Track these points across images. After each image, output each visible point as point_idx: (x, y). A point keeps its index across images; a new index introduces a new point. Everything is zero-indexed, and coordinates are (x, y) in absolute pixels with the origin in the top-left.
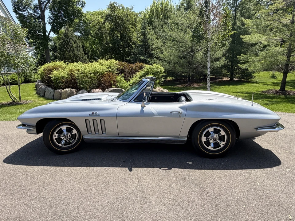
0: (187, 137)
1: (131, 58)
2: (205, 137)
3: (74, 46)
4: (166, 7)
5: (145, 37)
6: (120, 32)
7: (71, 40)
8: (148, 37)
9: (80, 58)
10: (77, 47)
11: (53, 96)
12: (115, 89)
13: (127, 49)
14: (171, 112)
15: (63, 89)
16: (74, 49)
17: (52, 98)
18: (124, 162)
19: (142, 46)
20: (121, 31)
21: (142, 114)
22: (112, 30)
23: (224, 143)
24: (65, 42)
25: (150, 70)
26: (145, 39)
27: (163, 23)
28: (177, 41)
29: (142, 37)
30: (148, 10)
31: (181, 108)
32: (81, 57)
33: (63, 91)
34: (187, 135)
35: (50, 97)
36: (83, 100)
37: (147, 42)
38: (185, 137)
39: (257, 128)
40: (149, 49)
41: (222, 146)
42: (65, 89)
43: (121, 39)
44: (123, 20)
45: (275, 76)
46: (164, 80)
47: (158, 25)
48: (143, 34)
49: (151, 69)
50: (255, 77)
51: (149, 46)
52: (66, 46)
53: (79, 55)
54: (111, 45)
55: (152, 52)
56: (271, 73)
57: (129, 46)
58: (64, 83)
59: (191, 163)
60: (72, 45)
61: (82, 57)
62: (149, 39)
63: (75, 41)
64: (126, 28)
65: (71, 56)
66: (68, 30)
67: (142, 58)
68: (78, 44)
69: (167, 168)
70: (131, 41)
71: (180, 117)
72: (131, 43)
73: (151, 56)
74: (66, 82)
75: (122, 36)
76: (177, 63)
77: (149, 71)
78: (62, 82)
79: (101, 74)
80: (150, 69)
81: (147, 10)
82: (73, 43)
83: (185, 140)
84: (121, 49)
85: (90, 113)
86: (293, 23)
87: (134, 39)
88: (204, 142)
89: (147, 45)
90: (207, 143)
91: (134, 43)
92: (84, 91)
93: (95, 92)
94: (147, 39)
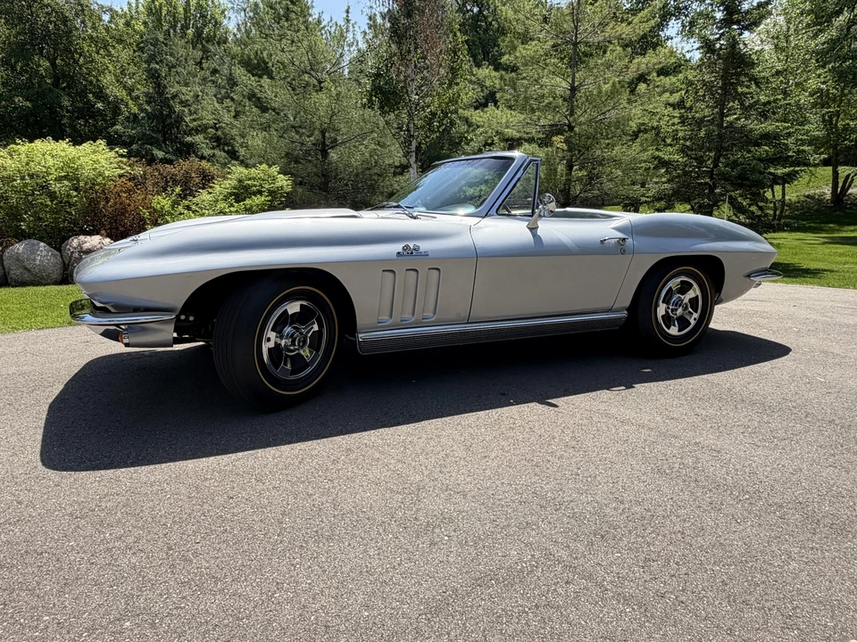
0: (628, 310)
2: (664, 306)
4: (199, 6)
5: (160, 88)
6: (53, 64)
8: (172, 91)
14: (602, 242)
19: (150, 116)
20: (56, 59)
23: (696, 315)
25: (250, 182)
26: (160, 96)
27: (200, 53)
28: (274, 110)
30: (137, 7)
37: (170, 108)
38: (624, 308)
39: (749, 276)
40: (178, 128)
41: (693, 322)
43: (55, 85)
44: (65, 20)
47: (186, 59)
48: (154, 76)
49: (254, 180)
51: (180, 119)
54: (28, 104)
55: (189, 139)
57: (90, 113)
59: (649, 370)
62: (174, 97)
64: (75, 50)
67: (160, 154)
69: (624, 387)
70: (101, 95)
71: (623, 252)
72: (100, 105)
73: (186, 151)
75: (59, 75)
77: (247, 186)
79: (92, 184)
80: (249, 178)
81: (134, 5)
83: (620, 319)
85: (398, 247)
86: (573, 89)
87: (115, 91)
88: (662, 316)
89: (169, 116)
90: (668, 320)
91: (115, 108)
92: (38, 244)
93: (86, 246)
94: (169, 96)
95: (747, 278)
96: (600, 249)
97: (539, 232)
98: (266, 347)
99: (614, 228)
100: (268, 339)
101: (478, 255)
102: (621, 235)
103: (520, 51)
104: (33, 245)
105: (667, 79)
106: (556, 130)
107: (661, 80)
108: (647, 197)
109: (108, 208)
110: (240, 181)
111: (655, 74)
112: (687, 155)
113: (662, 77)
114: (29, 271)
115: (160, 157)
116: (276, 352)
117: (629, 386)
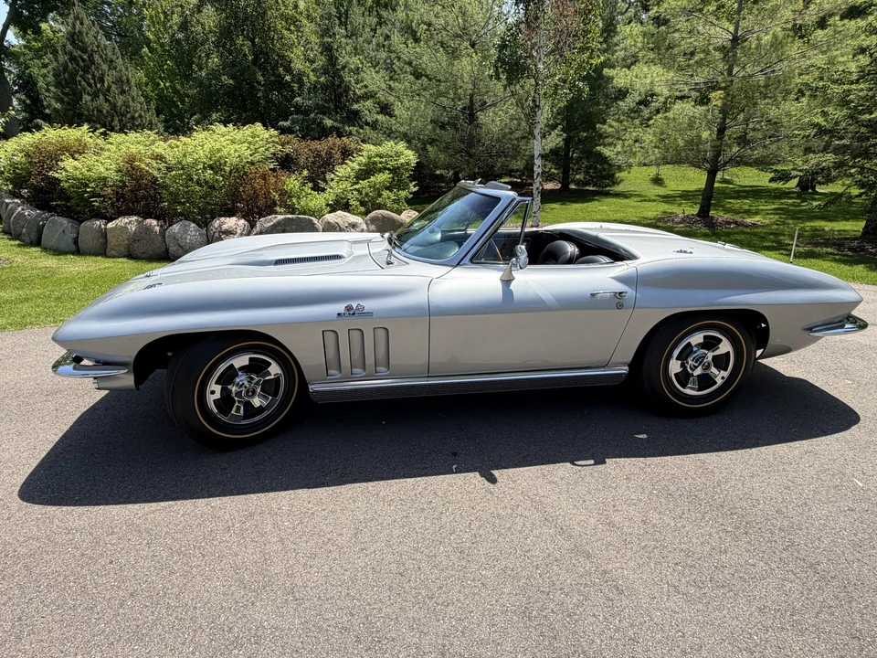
0: (630, 366)
1: (293, 122)
2: (680, 362)
3: (108, 80)
5: (332, 60)
6: (253, 42)
7: (96, 57)
8: (342, 61)
9: (133, 118)
10: (119, 81)
11: (76, 241)
12: (290, 216)
13: (275, 95)
14: (593, 295)
15: (110, 219)
16: (109, 87)
17: (73, 248)
18: (454, 454)
19: (325, 87)
20: (254, 38)
21: (508, 304)
22: (225, 34)
23: (725, 374)
24: (78, 65)
25: (377, 159)
26: (332, 65)
27: (375, 20)
28: (427, 76)
29: (321, 61)
31: (620, 279)
32: (137, 115)
33: (110, 225)
34: (629, 358)
35: (63, 246)
36: (279, 262)
37: (340, 77)
38: (624, 364)
39: (810, 329)
40: (346, 96)
41: (719, 381)
42: (115, 219)
43: (255, 62)
45: (661, 179)
46: (416, 189)
47: (363, 27)
48: (328, 50)
49: (381, 157)
50: (621, 181)
51: (347, 89)
52: (83, 77)
53: (129, 107)
54: (231, 81)
55: (355, 106)
56: (653, 171)
57: (280, 85)
58: (110, 199)
59: (644, 436)
60: (103, 74)
61: (140, 116)
62: (344, 68)
63: (111, 61)
64: (269, 28)
65: (101, 112)
66: (82, 24)
67: (328, 122)
68: (121, 70)
69: (592, 462)
70: (288, 70)
71: (620, 306)
72: (288, 78)
73: (354, 117)
74: (119, 196)
75: (258, 53)
76: (432, 141)
77: (374, 163)
78: (103, 196)
79: (236, 169)
80: (377, 155)
82: (105, 67)
83: (621, 374)
86: (736, 40)
87: (298, 65)
88: (676, 375)
89: (339, 86)
90: (684, 377)
91: (299, 78)
92: (189, 225)
93: (225, 227)
94: (339, 67)
95: (806, 333)
96: (592, 302)
97: (512, 286)
98: (211, 399)
99: (614, 278)
100: (213, 392)
101: (431, 314)
102: (620, 287)
104: (186, 226)
105: (853, 22)
106: (714, 87)
107: (844, 25)
108: (800, 171)
110: (369, 158)
111: (837, 18)
112: (857, 122)
113: (846, 21)
114: (182, 248)
115: (329, 125)
117: (600, 461)
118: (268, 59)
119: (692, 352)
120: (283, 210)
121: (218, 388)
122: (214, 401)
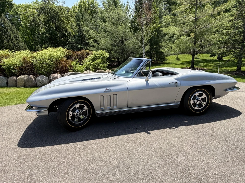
0: (180, 102)
1: (68, 46)
2: (193, 101)
3: (12, 36)
4: (92, 3)
5: (80, 28)
6: (55, 24)
7: (9, 30)
8: (83, 29)
9: (20, 47)
10: (15, 37)
11: (7, 83)
12: (74, 72)
13: (63, 39)
14: (169, 83)
15: (18, 76)
16: (13, 38)
17: (6, 85)
18: (136, 128)
19: (78, 36)
20: (56, 23)
22: (47, 22)
23: (205, 103)
24: (3, 32)
25: (97, 55)
26: (80, 30)
27: (91, 17)
28: (109, 32)
29: (77, 29)
30: (76, 6)
31: (176, 79)
32: (21, 46)
33: (18, 78)
34: (180, 100)
35: (3, 85)
36: (84, 80)
37: (82, 33)
38: (179, 102)
39: (225, 90)
40: (85, 39)
41: (204, 105)
42: (20, 75)
43: (56, 30)
44: (57, 13)
46: (109, 64)
47: (88, 19)
48: (78, 25)
49: (98, 55)
50: (167, 59)
51: (85, 36)
52: (4, 36)
53: (18, 44)
54: (49, 35)
55: (87, 41)
57: (64, 36)
58: (18, 70)
60: (11, 35)
61: (22, 46)
62: (83, 30)
63: (13, 31)
64: (60, 20)
65: (10, 46)
66: (4, 20)
67: (80, 46)
68: (16, 33)
70: (66, 31)
71: (176, 86)
72: (66, 34)
73: (87, 44)
74: (21, 69)
75: (57, 27)
76: (112, 50)
77: (97, 57)
78: (16, 69)
79: (56, 60)
81: (75, 5)
82: (11, 33)
83: (178, 105)
84: (58, 39)
85: (104, 89)
86: (196, 19)
87: (69, 30)
88: (192, 104)
89: (82, 35)
90: (195, 105)
91: (70, 34)
92: (43, 76)
93: (54, 76)
94: (82, 30)
95: (225, 91)
96: (169, 85)
97: (149, 82)
98: (70, 116)
99: (174, 79)
100: (70, 114)
101: (128, 90)
102: (176, 81)
103: (177, 10)
104: (42, 77)
105: (227, 13)
106: (191, 32)
107: (224, 14)
108: (218, 53)
109: (60, 66)
110: (95, 55)
111: (222, 13)
113: (225, 13)
114: (41, 83)
115: (80, 47)
116: (73, 117)
118: (60, 29)
119: (196, 98)
120: (71, 71)
121: (71, 113)
122: (71, 117)
